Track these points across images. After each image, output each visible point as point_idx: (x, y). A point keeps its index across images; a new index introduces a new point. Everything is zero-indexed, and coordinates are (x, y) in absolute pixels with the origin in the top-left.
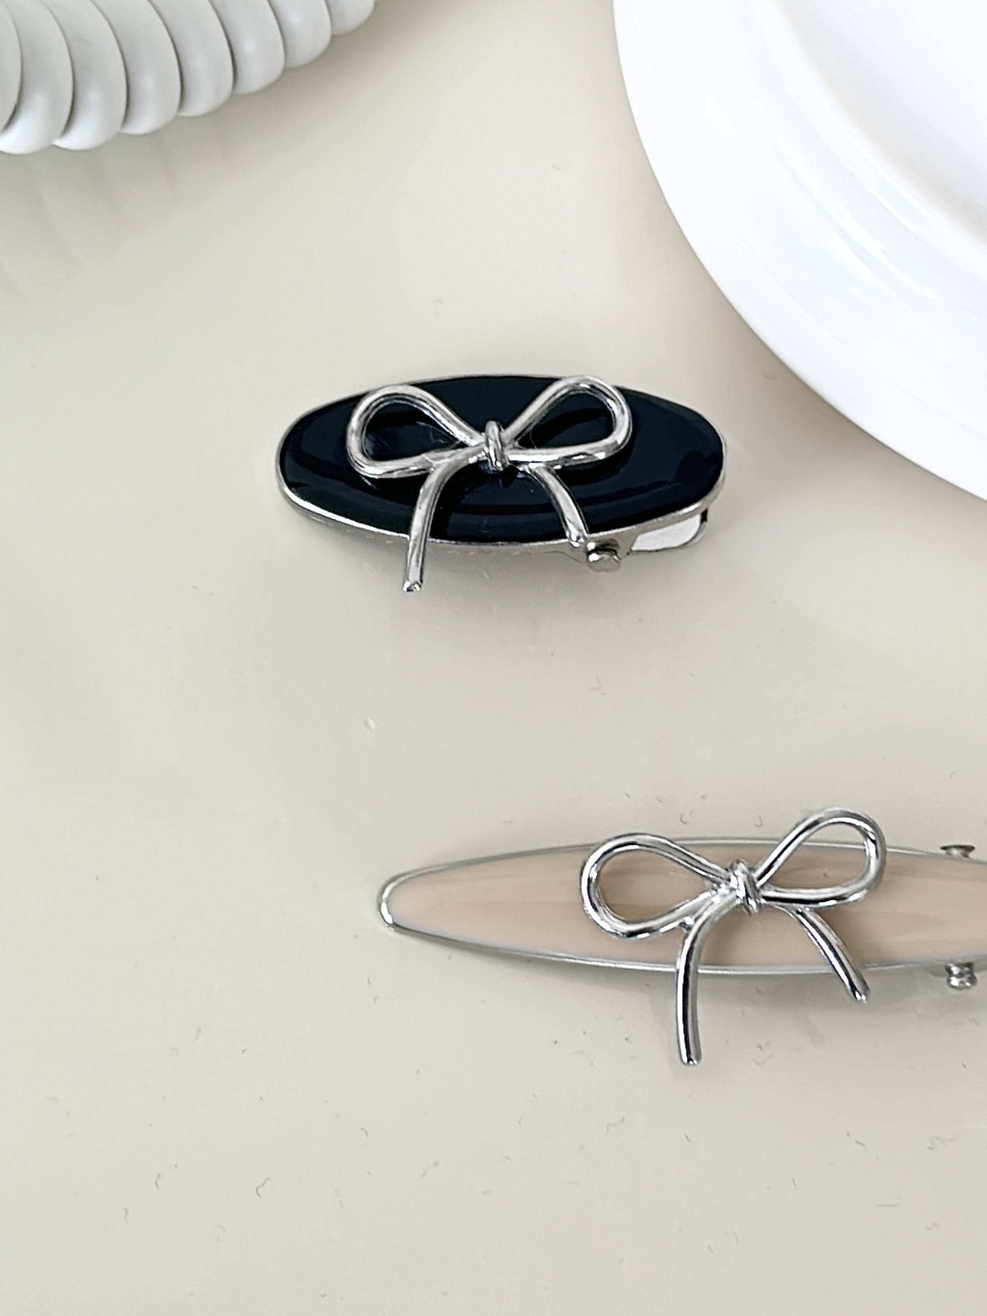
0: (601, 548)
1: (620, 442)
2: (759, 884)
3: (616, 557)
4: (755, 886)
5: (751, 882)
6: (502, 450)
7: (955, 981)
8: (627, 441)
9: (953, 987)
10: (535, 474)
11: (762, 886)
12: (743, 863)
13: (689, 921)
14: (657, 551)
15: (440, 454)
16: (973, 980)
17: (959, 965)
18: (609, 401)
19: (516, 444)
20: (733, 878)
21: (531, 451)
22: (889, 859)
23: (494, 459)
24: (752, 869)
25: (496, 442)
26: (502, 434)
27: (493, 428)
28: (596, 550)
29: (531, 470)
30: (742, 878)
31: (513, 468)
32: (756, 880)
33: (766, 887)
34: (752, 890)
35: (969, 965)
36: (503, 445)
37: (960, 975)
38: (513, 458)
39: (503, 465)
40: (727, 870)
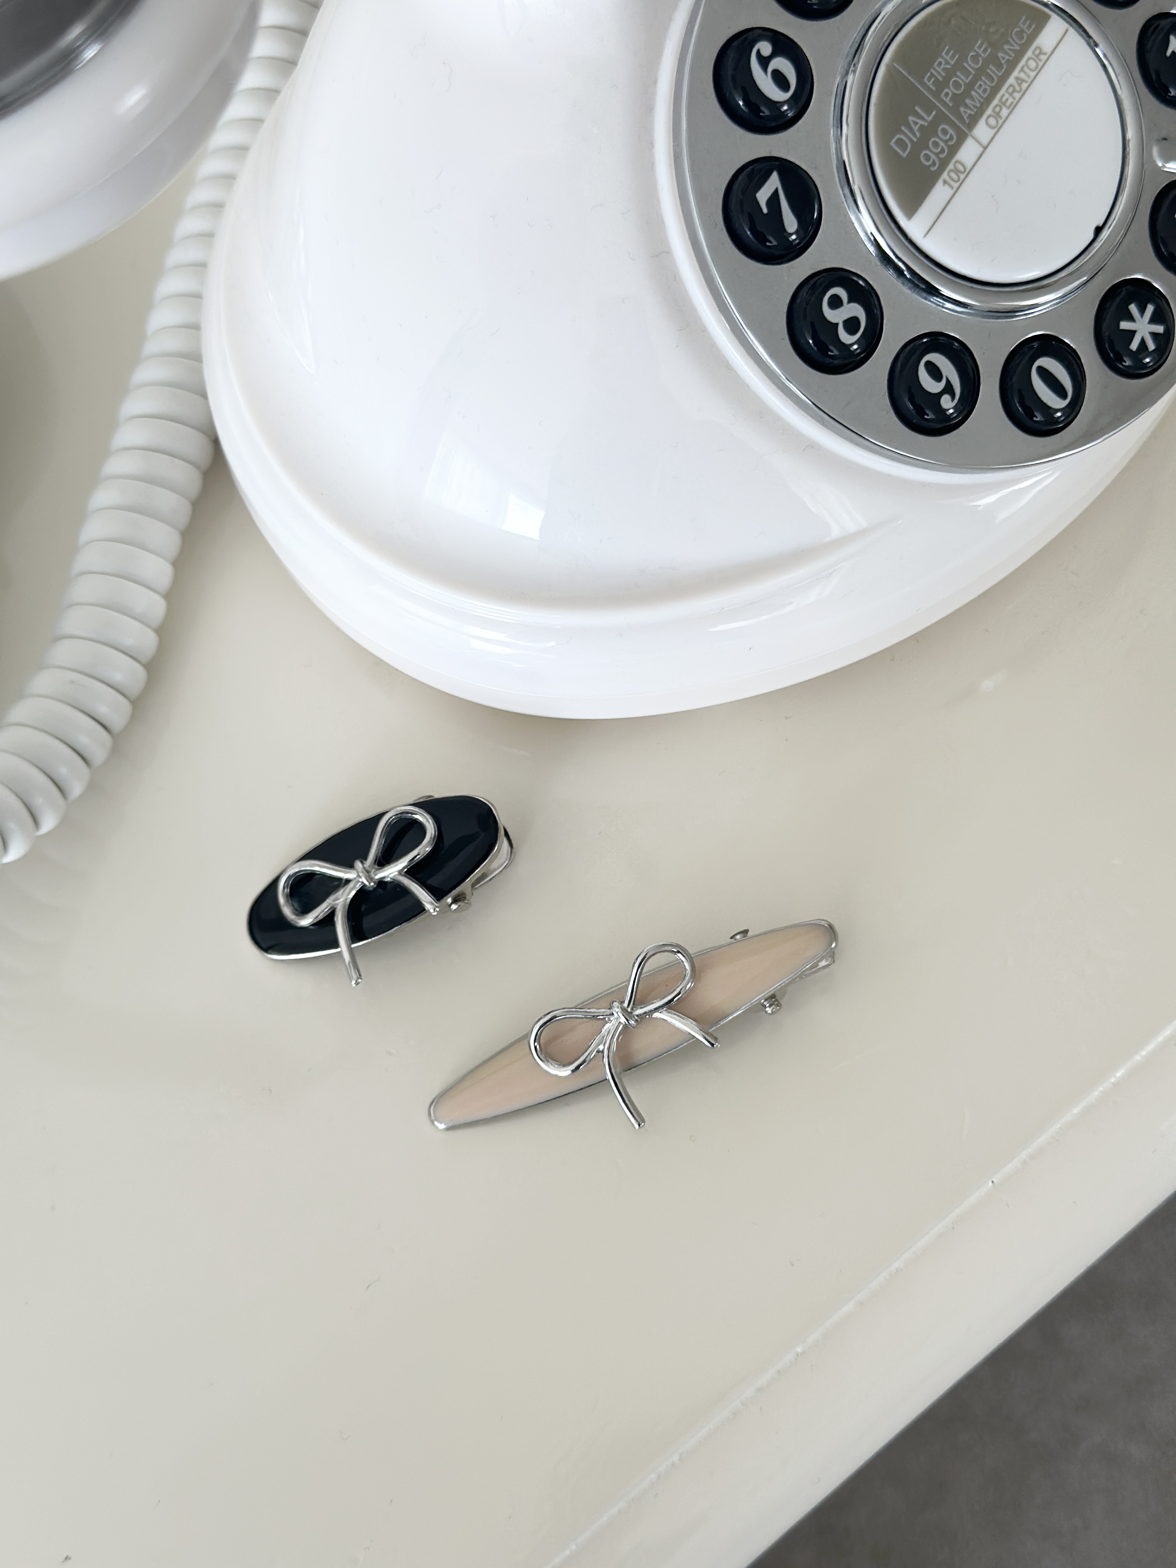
0: (455, 901)
1: (433, 836)
2: (629, 1010)
4: (627, 1011)
5: (624, 1010)
6: (369, 876)
7: (769, 1010)
8: (437, 834)
9: (769, 1014)
10: (394, 880)
11: (632, 1009)
12: (615, 1002)
13: (601, 1047)
15: (337, 894)
16: (779, 1005)
17: (766, 1000)
18: (415, 816)
19: (376, 867)
20: (614, 1013)
21: (386, 868)
22: (695, 960)
23: (367, 883)
24: (622, 1002)
25: (362, 872)
26: (365, 866)
27: (358, 864)
28: (452, 903)
29: (391, 878)
30: (619, 1010)
31: (381, 883)
32: (627, 1009)
33: (635, 1009)
34: (627, 1014)
35: (773, 996)
36: (368, 872)
37: (770, 1006)
38: (378, 877)
39: (375, 883)
40: (610, 1009)
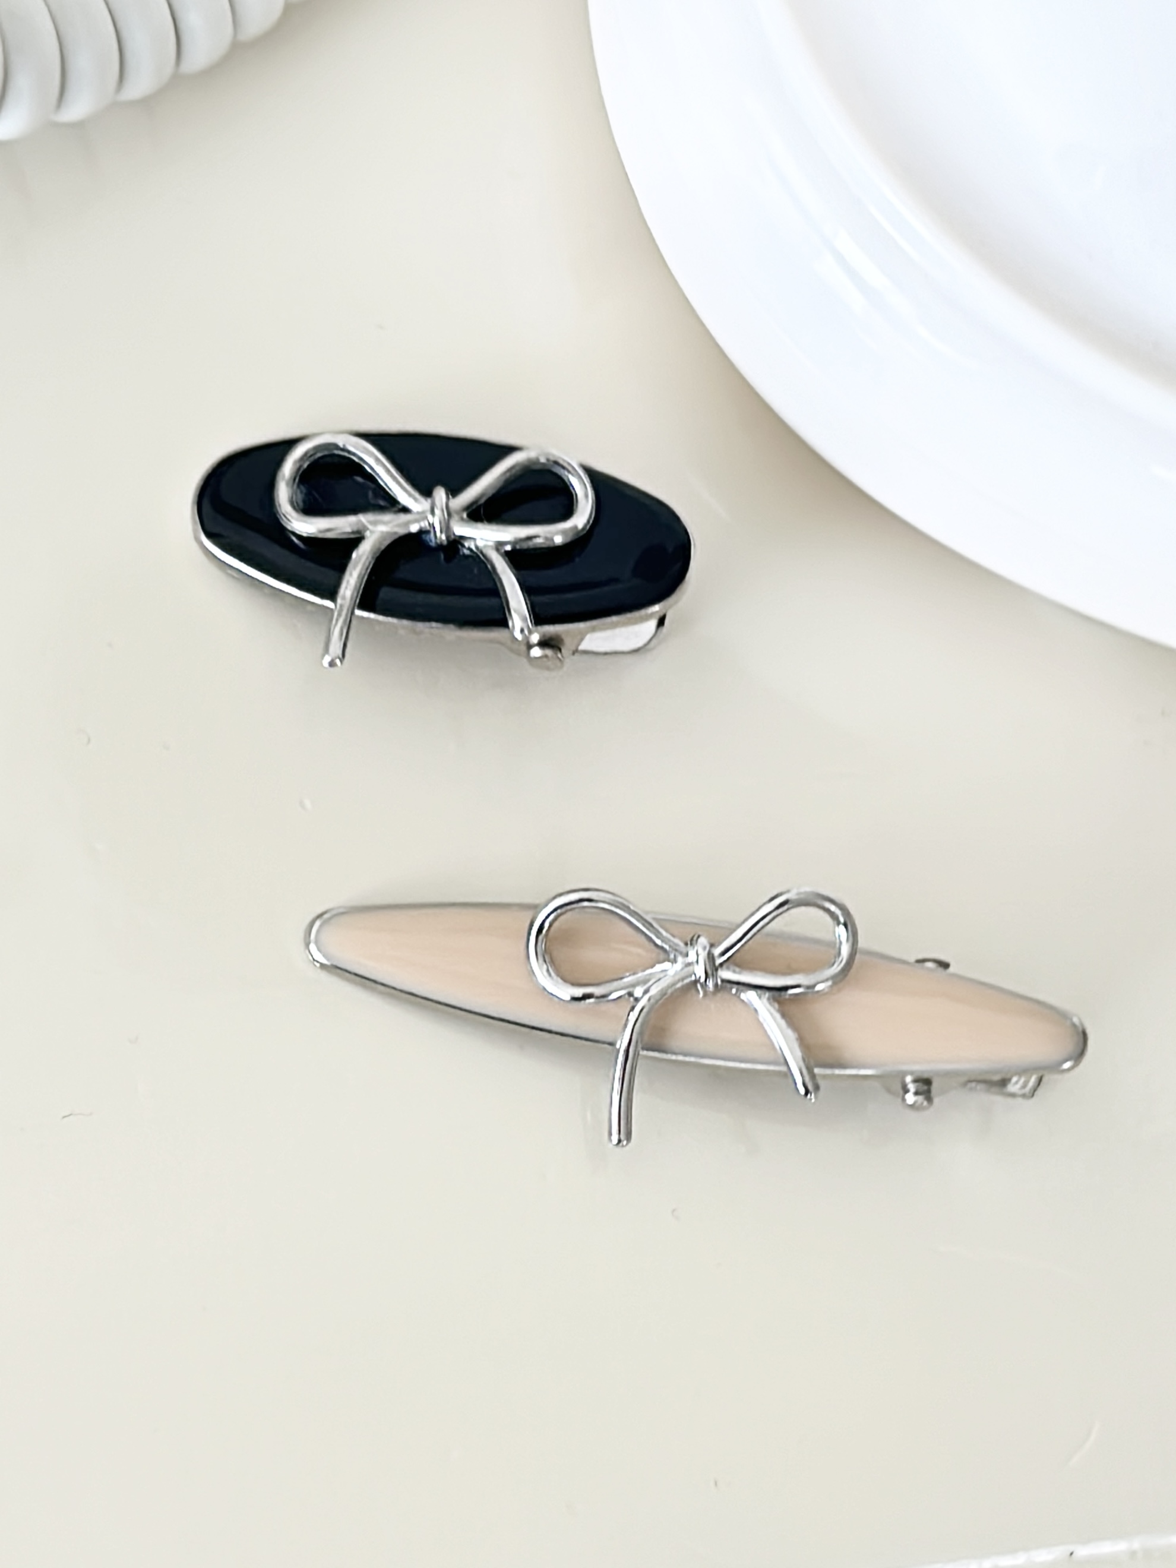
0: (545, 644)
1: (579, 526)
2: (719, 962)
3: (559, 655)
4: (713, 962)
5: (710, 959)
6: (449, 520)
7: (910, 1100)
8: (589, 526)
9: (909, 1105)
10: (482, 552)
11: (721, 965)
12: (704, 939)
13: (638, 992)
14: (606, 654)
15: (378, 517)
16: (929, 1099)
17: (914, 1080)
18: (572, 478)
19: (465, 515)
20: (691, 953)
21: (480, 525)
23: (435, 530)
25: (440, 510)
26: (450, 504)
27: (440, 494)
28: (539, 645)
29: (477, 547)
30: (702, 953)
32: (716, 958)
33: (725, 967)
34: (712, 966)
35: (927, 1082)
36: (449, 514)
37: (915, 1093)
38: (458, 531)
39: (448, 537)
